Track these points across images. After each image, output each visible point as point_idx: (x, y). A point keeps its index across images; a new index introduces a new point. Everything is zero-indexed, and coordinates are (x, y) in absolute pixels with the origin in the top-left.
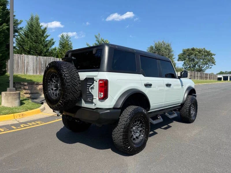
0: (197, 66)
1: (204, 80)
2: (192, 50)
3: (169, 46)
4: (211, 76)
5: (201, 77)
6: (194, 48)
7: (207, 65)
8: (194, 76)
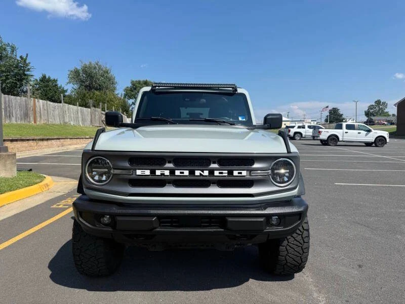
3: (107, 73)
6: (148, 80)
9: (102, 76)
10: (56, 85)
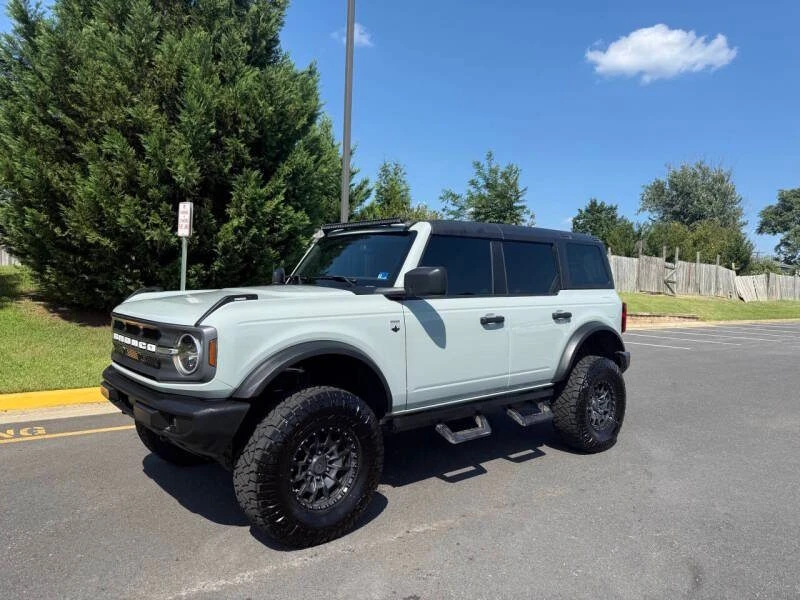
3: (722, 181)
9: (710, 189)
10: (613, 217)
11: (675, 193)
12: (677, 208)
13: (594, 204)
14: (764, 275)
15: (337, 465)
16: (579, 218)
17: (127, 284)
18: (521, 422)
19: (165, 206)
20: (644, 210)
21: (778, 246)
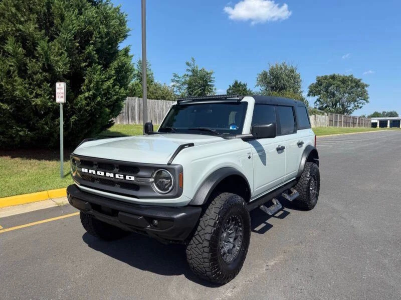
0: (339, 105)
1: (351, 127)
2: (332, 79)
3: (293, 72)
4: (361, 121)
5: (346, 123)
6: (336, 74)
7: (356, 103)
8: (336, 122)
10: (245, 89)
11: (272, 77)
12: (273, 84)
13: (236, 83)
14: (313, 116)
15: (234, 235)
16: (229, 90)
17: (18, 131)
18: (289, 199)
19: (46, 85)
20: (258, 85)
21: (316, 102)
